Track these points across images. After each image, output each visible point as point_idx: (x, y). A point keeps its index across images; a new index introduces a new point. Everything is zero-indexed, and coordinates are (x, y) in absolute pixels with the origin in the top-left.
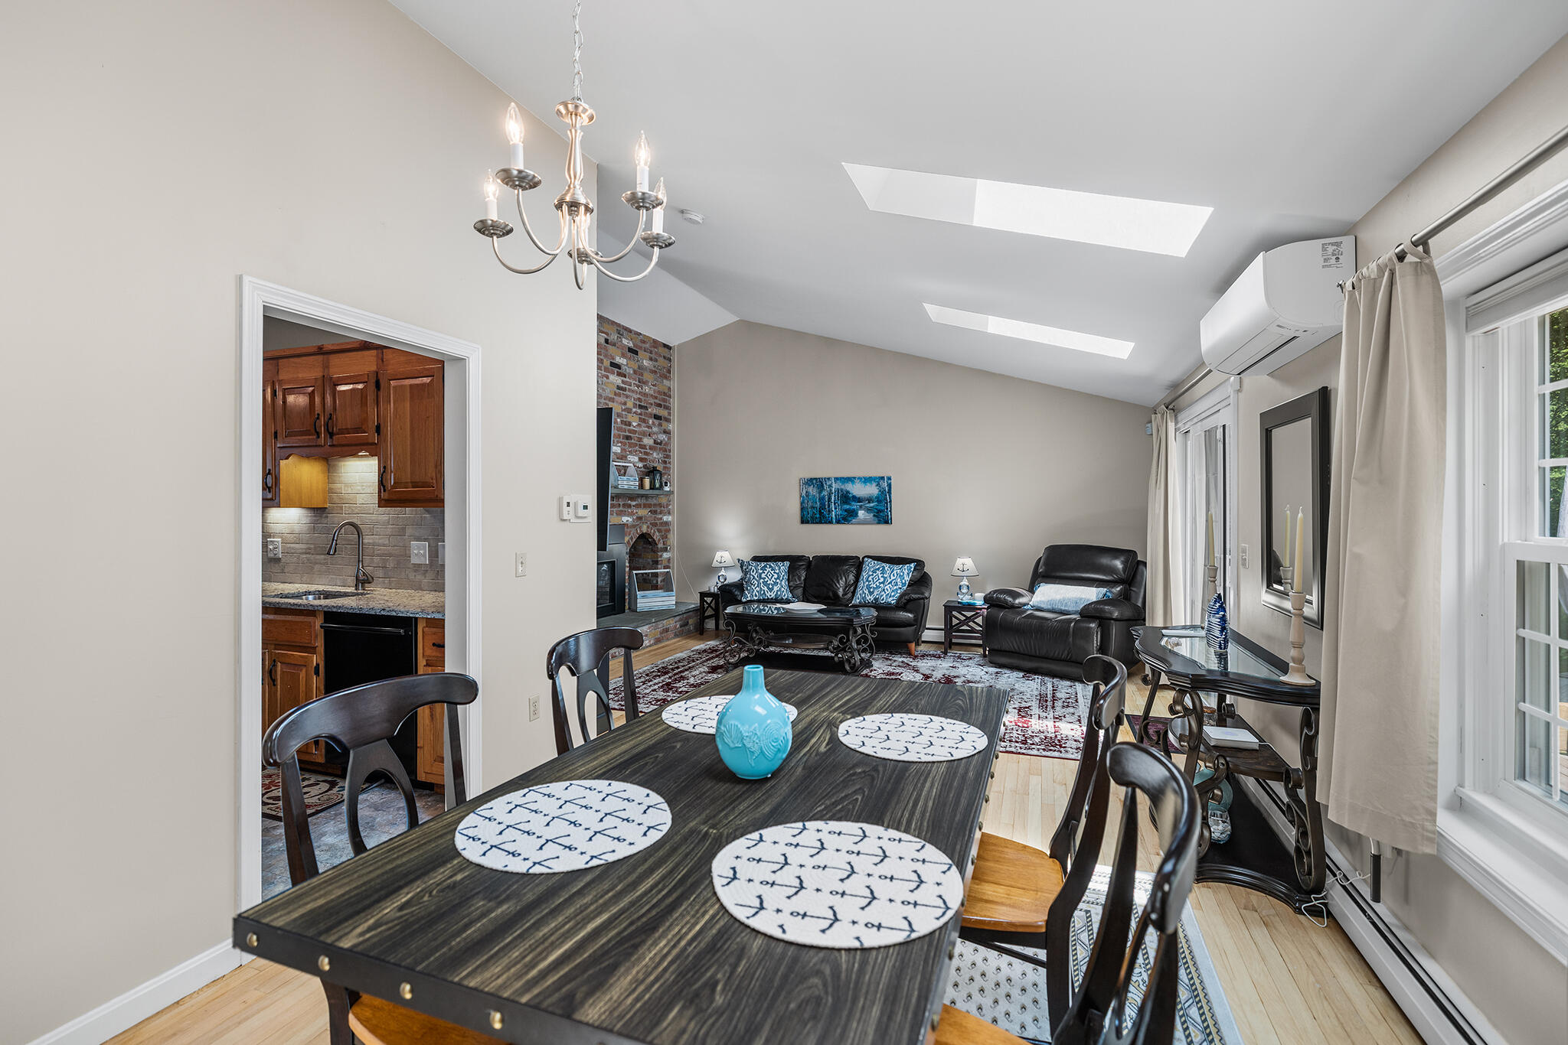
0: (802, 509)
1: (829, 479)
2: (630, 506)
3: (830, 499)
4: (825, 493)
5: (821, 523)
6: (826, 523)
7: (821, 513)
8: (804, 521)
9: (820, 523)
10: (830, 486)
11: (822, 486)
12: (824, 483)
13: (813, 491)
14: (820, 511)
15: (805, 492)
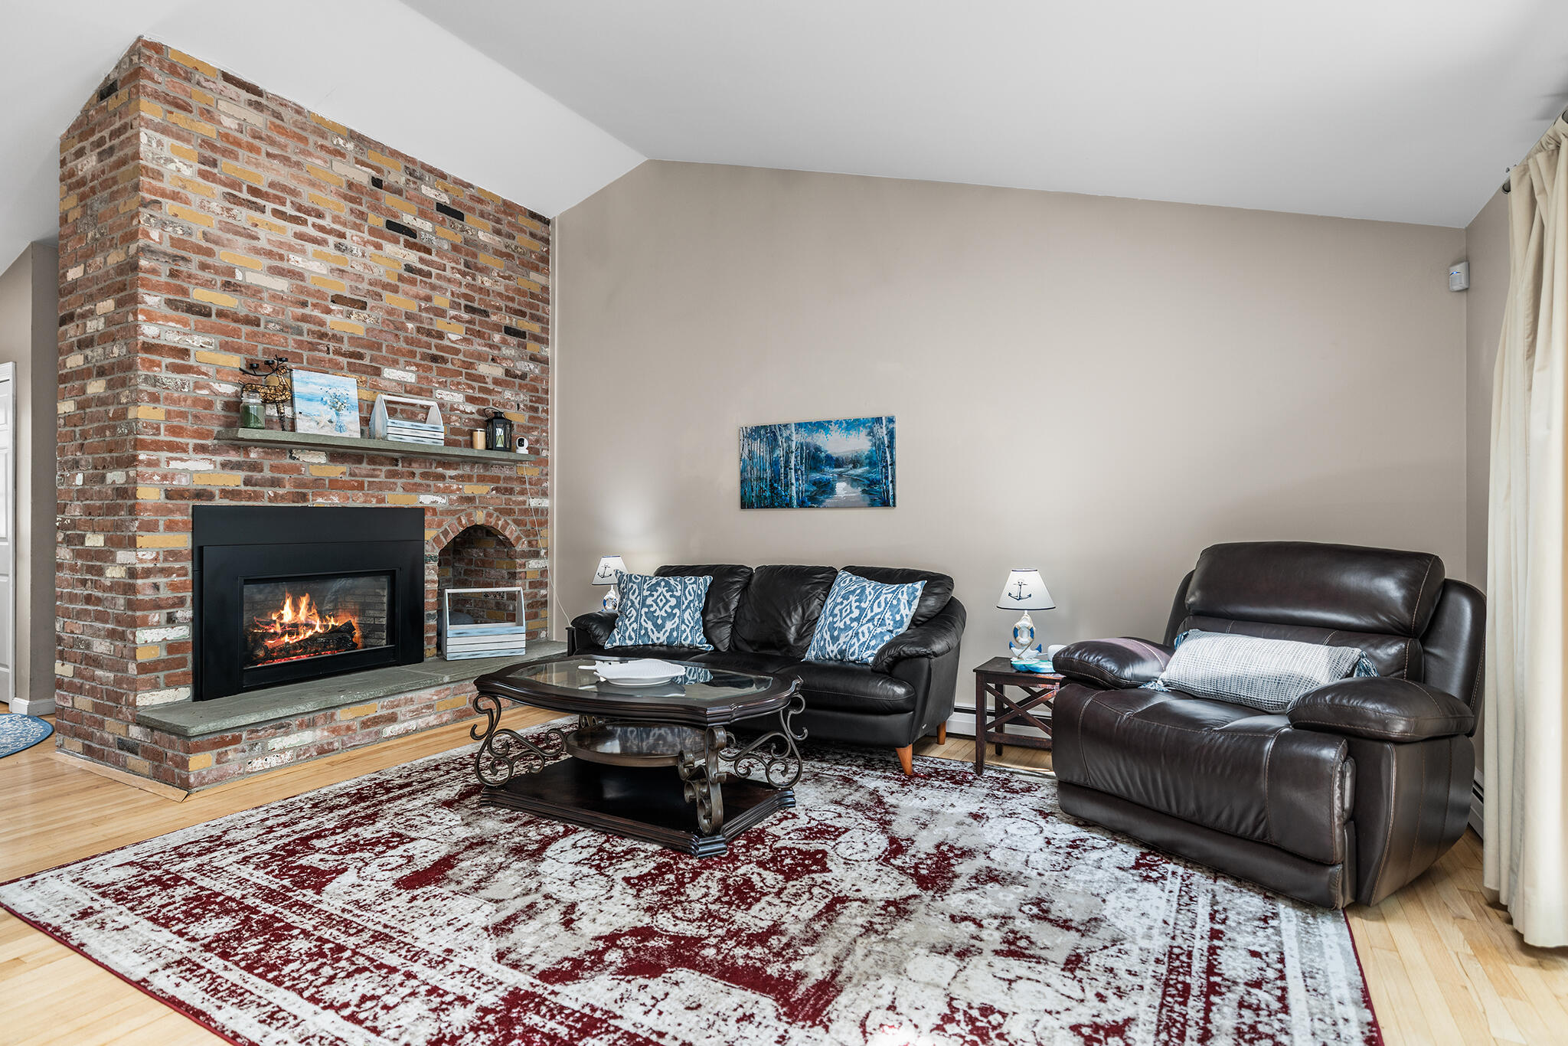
0: (743, 482)
1: (786, 426)
2: (442, 477)
3: (787, 462)
4: (779, 452)
5: (775, 507)
6: (781, 506)
7: (773, 489)
8: (745, 504)
9: (772, 506)
10: (788, 439)
11: (775, 439)
12: (778, 434)
13: (759, 448)
14: (771, 485)
15: (747, 452)
